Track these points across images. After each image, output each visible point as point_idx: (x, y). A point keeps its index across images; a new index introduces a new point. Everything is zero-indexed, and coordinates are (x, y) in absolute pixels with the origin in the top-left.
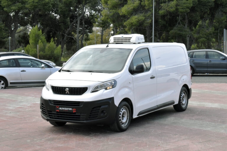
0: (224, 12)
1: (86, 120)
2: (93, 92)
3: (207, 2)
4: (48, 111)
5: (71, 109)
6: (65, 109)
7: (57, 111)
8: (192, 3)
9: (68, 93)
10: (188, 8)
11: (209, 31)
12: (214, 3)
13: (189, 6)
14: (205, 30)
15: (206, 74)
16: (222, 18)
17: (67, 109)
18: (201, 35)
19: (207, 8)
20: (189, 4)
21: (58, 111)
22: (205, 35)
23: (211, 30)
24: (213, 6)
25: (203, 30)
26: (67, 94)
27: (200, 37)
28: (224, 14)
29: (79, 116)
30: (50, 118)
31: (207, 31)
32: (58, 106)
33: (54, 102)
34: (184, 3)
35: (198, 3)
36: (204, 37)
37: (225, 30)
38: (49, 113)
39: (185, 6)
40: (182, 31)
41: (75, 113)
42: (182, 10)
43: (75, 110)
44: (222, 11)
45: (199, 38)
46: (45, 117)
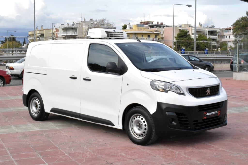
4: (193, 121)
9: (208, 94)
17: (213, 112)
21: (206, 118)
43: (219, 113)
46: (190, 131)
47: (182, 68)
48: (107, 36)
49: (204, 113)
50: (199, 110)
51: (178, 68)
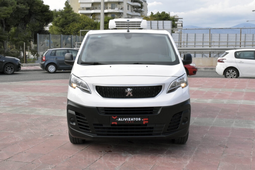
0: (37, 19)
1: (164, 133)
2: (170, 92)
3: (24, 10)
4: (94, 125)
5: (140, 119)
6: (129, 119)
7: (113, 123)
8: (12, 10)
9: (130, 95)
10: (8, 14)
11: (27, 34)
12: (28, 11)
13: (10, 12)
14: (23, 34)
15: (62, 70)
16: (36, 24)
17: (132, 119)
18: (20, 38)
19: (23, 15)
20: (10, 10)
21: (116, 123)
22: (23, 38)
23: (28, 34)
24: (28, 14)
25: (21, 34)
26: (129, 97)
27: (19, 40)
28: (37, 21)
29: (152, 128)
30: (98, 135)
31: (24, 35)
32: (115, 116)
33: (106, 111)
34: (5, 10)
35: (16, 10)
36: (22, 40)
37: (38, 34)
38: (95, 128)
39: (6, 12)
40: (2, 35)
41: (146, 125)
42: (4, 15)
43: (146, 121)
44: (35, 18)
45: (17, 41)
46: (87, 134)
47: (139, 63)
48: (116, 27)
49: (113, 117)
50: (105, 113)
51: (134, 63)
